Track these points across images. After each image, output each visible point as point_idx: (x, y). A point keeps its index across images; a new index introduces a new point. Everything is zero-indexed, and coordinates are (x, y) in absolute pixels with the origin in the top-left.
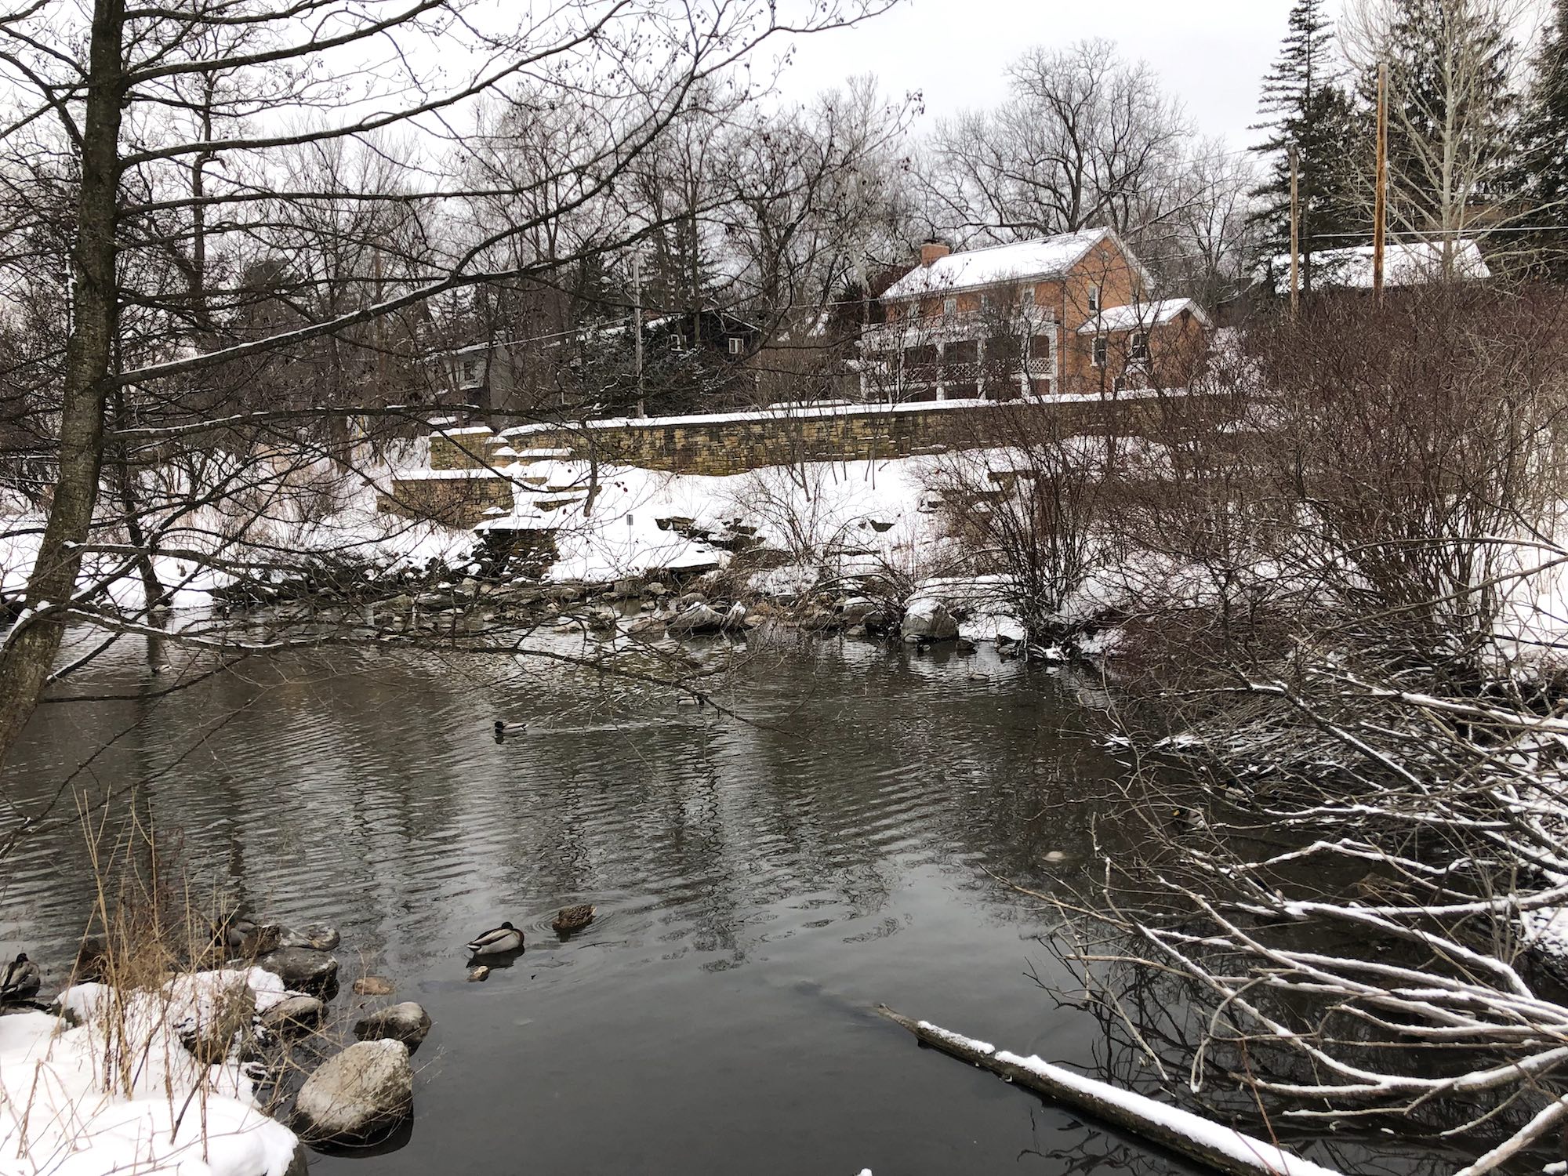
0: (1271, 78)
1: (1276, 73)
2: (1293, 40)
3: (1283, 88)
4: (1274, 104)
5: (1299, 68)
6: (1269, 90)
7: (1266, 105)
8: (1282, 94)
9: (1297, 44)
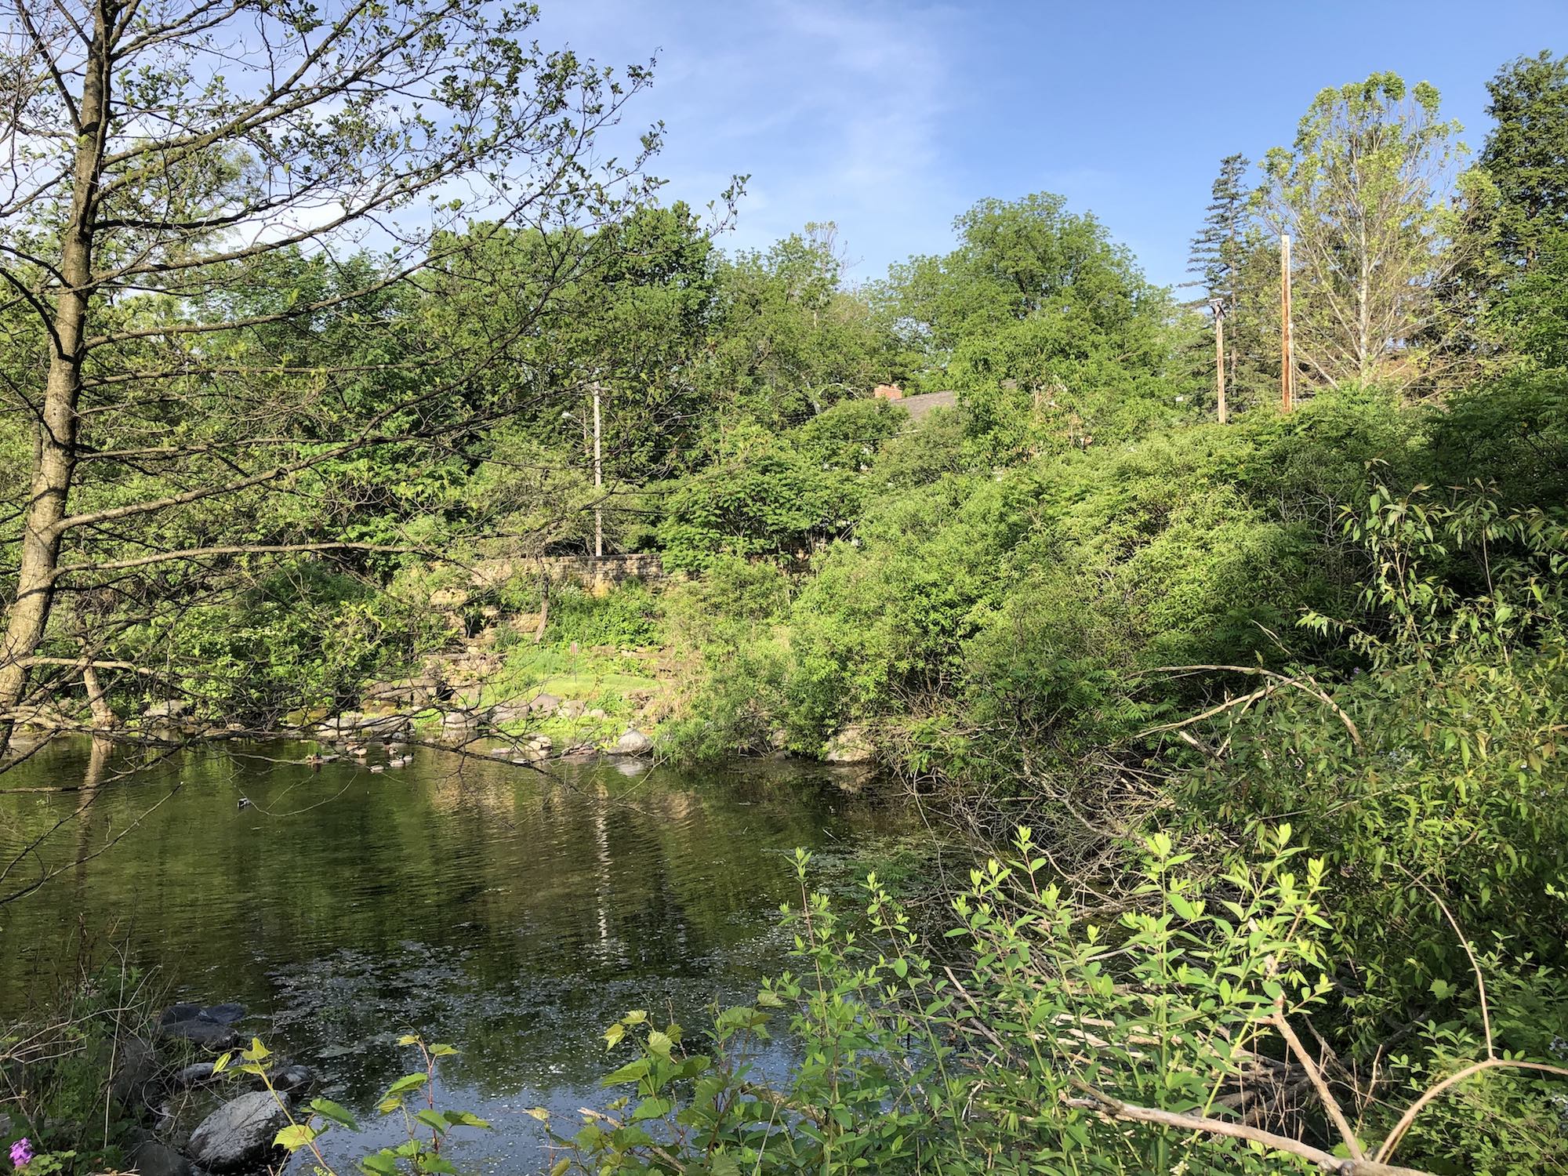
0: (1198, 242)
1: (1202, 237)
2: (1215, 207)
3: (1209, 250)
4: (1202, 264)
5: (1223, 233)
6: (1197, 251)
7: (1194, 265)
8: (1209, 256)
9: (1221, 211)
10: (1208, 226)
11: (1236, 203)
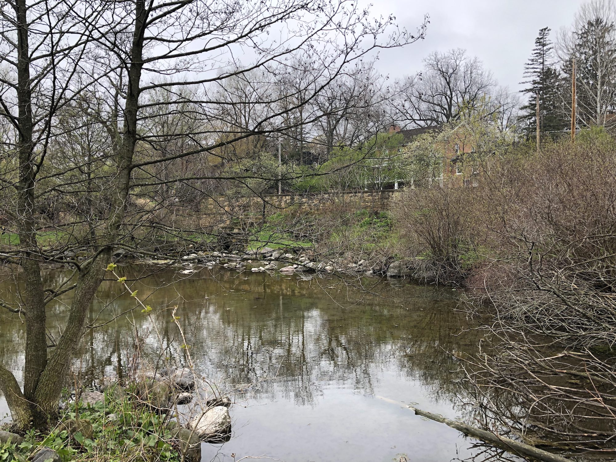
0: (528, 64)
1: (530, 62)
2: (537, 50)
4: (529, 74)
6: (527, 68)
7: (526, 74)
8: (532, 70)
10: (533, 58)
11: (545, 48)
